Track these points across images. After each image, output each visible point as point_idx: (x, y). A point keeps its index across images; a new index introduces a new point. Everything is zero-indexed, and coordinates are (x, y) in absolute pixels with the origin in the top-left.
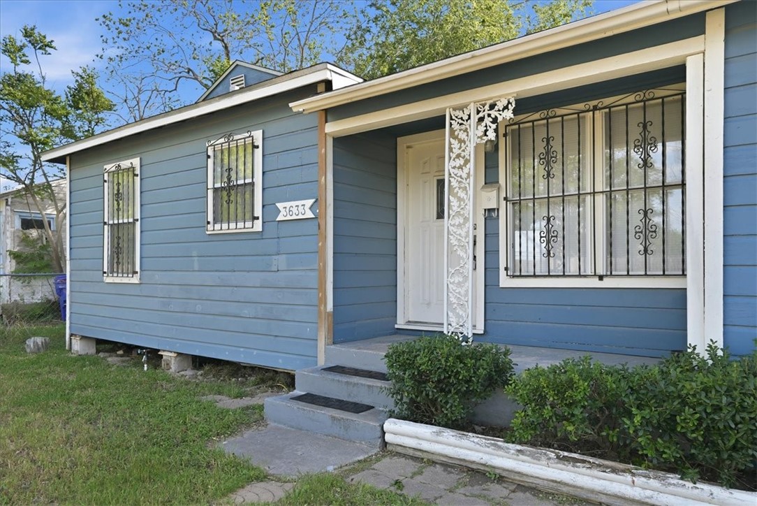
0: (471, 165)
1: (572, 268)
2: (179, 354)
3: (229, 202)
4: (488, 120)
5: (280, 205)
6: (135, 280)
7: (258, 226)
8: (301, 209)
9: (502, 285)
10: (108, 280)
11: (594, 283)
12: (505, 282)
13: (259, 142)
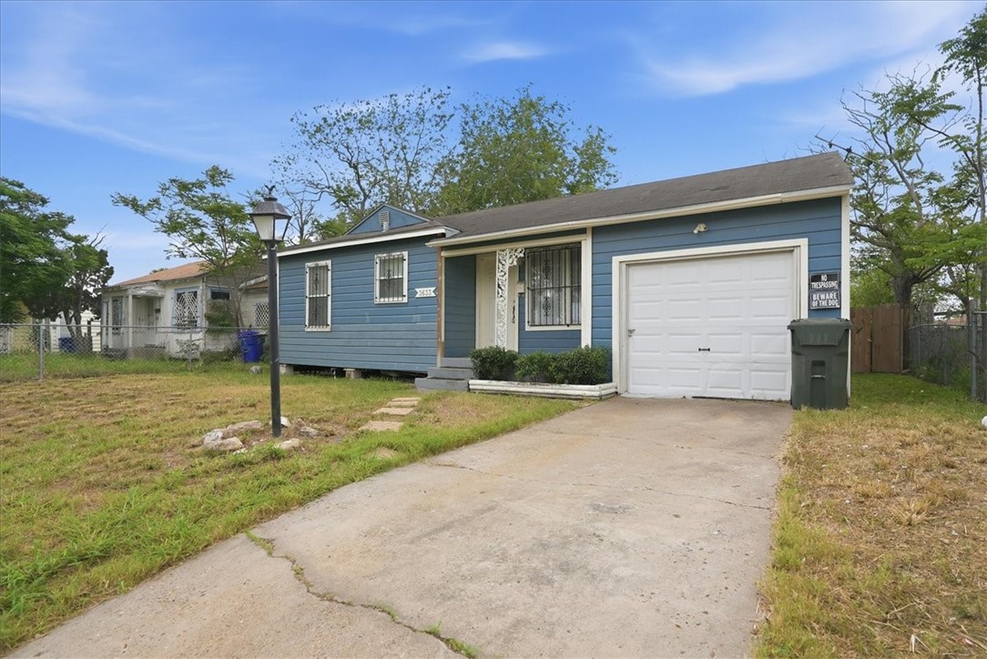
0: (507, 275)
1: (557, 321)
2: (356, 369)
3: (389, 288)
4: (514, 257)
5: (417, 290)
6: (328, 329)
7: (405, 300)
8: (428, 292)
9: (526, 330)
10: (308, 330)
11: (566, 328)
12: (528, 328)
13: (406, 257)
